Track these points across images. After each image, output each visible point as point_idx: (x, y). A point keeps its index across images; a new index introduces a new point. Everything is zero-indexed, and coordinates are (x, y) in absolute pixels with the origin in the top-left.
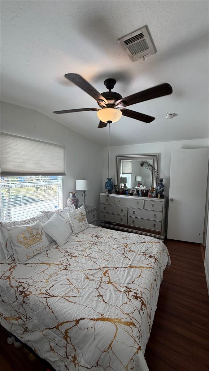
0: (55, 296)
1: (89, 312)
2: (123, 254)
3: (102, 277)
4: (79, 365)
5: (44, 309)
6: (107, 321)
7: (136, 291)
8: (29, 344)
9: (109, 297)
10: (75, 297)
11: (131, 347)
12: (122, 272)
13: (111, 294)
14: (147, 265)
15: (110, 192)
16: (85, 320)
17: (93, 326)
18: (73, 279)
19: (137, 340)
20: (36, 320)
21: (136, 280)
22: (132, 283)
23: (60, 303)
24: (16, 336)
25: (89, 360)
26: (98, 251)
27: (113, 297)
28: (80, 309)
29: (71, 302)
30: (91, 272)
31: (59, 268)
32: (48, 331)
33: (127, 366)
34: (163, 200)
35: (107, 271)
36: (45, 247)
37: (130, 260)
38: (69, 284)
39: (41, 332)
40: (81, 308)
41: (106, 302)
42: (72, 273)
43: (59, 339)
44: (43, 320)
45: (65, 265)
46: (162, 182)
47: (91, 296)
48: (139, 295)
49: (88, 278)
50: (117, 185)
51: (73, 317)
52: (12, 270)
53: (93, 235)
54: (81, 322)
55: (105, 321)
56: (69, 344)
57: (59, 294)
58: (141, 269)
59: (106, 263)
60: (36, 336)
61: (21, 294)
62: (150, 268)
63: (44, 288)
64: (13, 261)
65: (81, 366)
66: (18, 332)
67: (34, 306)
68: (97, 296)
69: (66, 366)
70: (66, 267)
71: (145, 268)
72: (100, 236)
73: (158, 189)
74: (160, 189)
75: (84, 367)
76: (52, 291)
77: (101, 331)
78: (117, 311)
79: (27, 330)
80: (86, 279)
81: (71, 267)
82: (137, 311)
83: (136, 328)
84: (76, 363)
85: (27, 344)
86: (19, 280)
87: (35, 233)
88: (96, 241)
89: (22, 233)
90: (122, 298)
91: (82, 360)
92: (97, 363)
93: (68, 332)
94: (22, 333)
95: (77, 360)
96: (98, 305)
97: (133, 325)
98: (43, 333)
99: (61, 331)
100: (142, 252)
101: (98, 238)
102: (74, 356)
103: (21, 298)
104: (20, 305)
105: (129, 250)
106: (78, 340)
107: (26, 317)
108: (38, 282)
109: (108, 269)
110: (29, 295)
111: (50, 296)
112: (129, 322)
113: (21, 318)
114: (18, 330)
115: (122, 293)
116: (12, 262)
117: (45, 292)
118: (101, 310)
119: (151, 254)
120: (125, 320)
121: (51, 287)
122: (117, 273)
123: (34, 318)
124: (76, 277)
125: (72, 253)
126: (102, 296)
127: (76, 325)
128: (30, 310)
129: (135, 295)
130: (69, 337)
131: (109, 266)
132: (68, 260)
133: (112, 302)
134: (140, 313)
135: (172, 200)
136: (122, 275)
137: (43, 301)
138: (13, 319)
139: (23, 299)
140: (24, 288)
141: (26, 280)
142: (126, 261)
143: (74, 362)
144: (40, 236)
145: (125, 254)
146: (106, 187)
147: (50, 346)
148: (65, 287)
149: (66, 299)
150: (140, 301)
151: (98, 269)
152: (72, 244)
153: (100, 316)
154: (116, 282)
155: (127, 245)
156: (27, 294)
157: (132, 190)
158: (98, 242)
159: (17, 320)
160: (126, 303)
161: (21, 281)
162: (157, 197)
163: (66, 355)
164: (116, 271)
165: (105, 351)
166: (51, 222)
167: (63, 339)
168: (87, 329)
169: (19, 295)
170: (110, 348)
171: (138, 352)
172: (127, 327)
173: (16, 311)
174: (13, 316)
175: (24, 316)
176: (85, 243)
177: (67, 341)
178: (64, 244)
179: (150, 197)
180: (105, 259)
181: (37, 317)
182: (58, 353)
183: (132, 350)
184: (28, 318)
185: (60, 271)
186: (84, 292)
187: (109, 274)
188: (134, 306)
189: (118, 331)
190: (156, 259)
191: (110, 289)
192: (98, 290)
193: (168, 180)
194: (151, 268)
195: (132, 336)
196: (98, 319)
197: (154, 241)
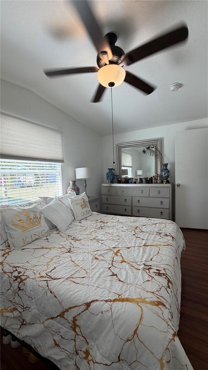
0: (58, 278)
1: (103, 292)
2: (134, 235)
3: (113, 257)
4: (93, 362)
5: (44, 295)
6: (127, 301)
7: (157, 268)
8: (28, 341)
9: (125, 276)
10: (83, 278)
11: (164, 332)
12: (136, 251)
13: (127, 273)
14: (164, 243)
15: (112, 182)
16: (98, 302)
17: (109, 309)
18: (78, 260)
19: (170, 323)
20: (35, 309)
21: (155, 257)
22: (151, 260)
23: (65, 285)
24: (12, 332)
25: (107, 354)
26: (105, 234)
27: (130, 275)
28: (90, 291)
29: (78, 283)
30: (99, 253)
31: (62, 251)
32: (51, 321)
33: (162, 359)
34: (169, 185)
35: (119, 250)
36: (45, 232)
37: (143, 239)
38: (74, 266)
39: (42, 323)
40: (91, 289)
41: (122, 281)
42: (77, 255)
43: (66, 330)
44: (44, 308)
45: (69, 248)
46: (167, 167)
47: (103, 276)
48: (162, 272)
49: (96, 258)
50: (118, 175)
51: (82, 300)
52: (5, 256)
53: (98, 221)
54: (93, 305)
55: (125, 301)
56: (78, 335)
57: (63, 276)
58: (158, 246)
59: (117, 244)
60: (36, 329)
61: (16, 280)
62: (168, 245)
63: (43, 271)
64: (8, 247)
65: (97, 363)
66: (13, 328)
67: (32, 293)
68: (111, 276)
69: (76, 364)
70: (70, 250)
71: (162, 245)
72: (105, 222)
73: (163, 174)
74: (165, 174)
75: (101, 363)
76: (53, 273)
77: (120, 314)
78: (138, 290)
79: (25, 323)
80: (95, 260)
81: (75, 249)
82: (163, 289)
83: (166, 308)
84: (89, 360)
85: (25, 341)
86: (13, 265)
87: (32, 216)
88: (103, 226)
89: (17, 215)
90: (141, 276)
91: (98, 354)
92: (119, 357)
93: (77, 320)
94: (19, 327)
95: (91, 356)
96: (113, 284)
97: (162, 305)
98: (44, 325)
99: (67, 319)
100: (155, 232)
101: (103, 223)
102: (85, 351)
103: (16, 284)
104: (15, 293)
105: (141, 231)
106: (91, 329)
107: (22, 308)
108: (36, 266)
109: (119, 249)
110: (25, 279)
111: (52, 278)
112: (156, 302)
113: (17, 309)
114: (13, 324)
115: (140, 272)
116: (6, 248)
117: (46, 275)
118: (117, 290)
119: (167, 233)
120: (151, 300)
121: (52, 270)
122: (131, 252)
123: (32, 307)
124: (82, 258)
125: (76, 237)
126: (116, 275)
127: (87, 309)
128: (27, 297)
129: (158, 272)
130: (78, 326)
131: (120, 246)
132: (71, 244)
133: (130, 281)
134: (167, 291)
135: (178, 185)
136: (137, 254)
137: (43, 285)
138: (7, 311)
139: (19, 285)
140: (19, 273)
141: (23, 265)
142: (139, 241)
143: (86, 358)
144: (39, 220)
145: (136, 235)
146: (107, 177)
147: (54, 340)
148: (69, 269)
149: (71, 281)
150: (166, 278)
151: (107, 250)
152: (75, 229)
153: (117, 297)
154: (131, 261)
155: (137, 227)
156: (23, 279)
157: (135, 179)
158: (104, 226)
159: (12, 312)
160: (148, 281)
161: (16, 266)
162: (162, 182)
163: (75, 349)
164: (129, 250)
165: (128, 340)
166: (50, 206)
167: (70, 330)
168: (102, 313)
169: (14, 280)
170: (136, 335)
171: (174, 338)
172: (155, 308)
173: (11, 301)
174: (8, 308)
175: (20, 306)
176: (90, 228)
177: (75, 332)
178: (67, 230)
179: (154, 183)
180: (115, 240)
181: (36, 305)
182: (64, 349)
183: (166, 337)
184: (25, 308)
185: (63, 254)
186: (93, 273)
187: (121, 253)
188: (158, 283)
189: (143, 312)
190: (173, 238)
191: (125, 267)
192: (110, 270)
193: (173, 165)
194: (170, 246)
195: (163, 318)
196: (115, 300)
197: (167, 222)
